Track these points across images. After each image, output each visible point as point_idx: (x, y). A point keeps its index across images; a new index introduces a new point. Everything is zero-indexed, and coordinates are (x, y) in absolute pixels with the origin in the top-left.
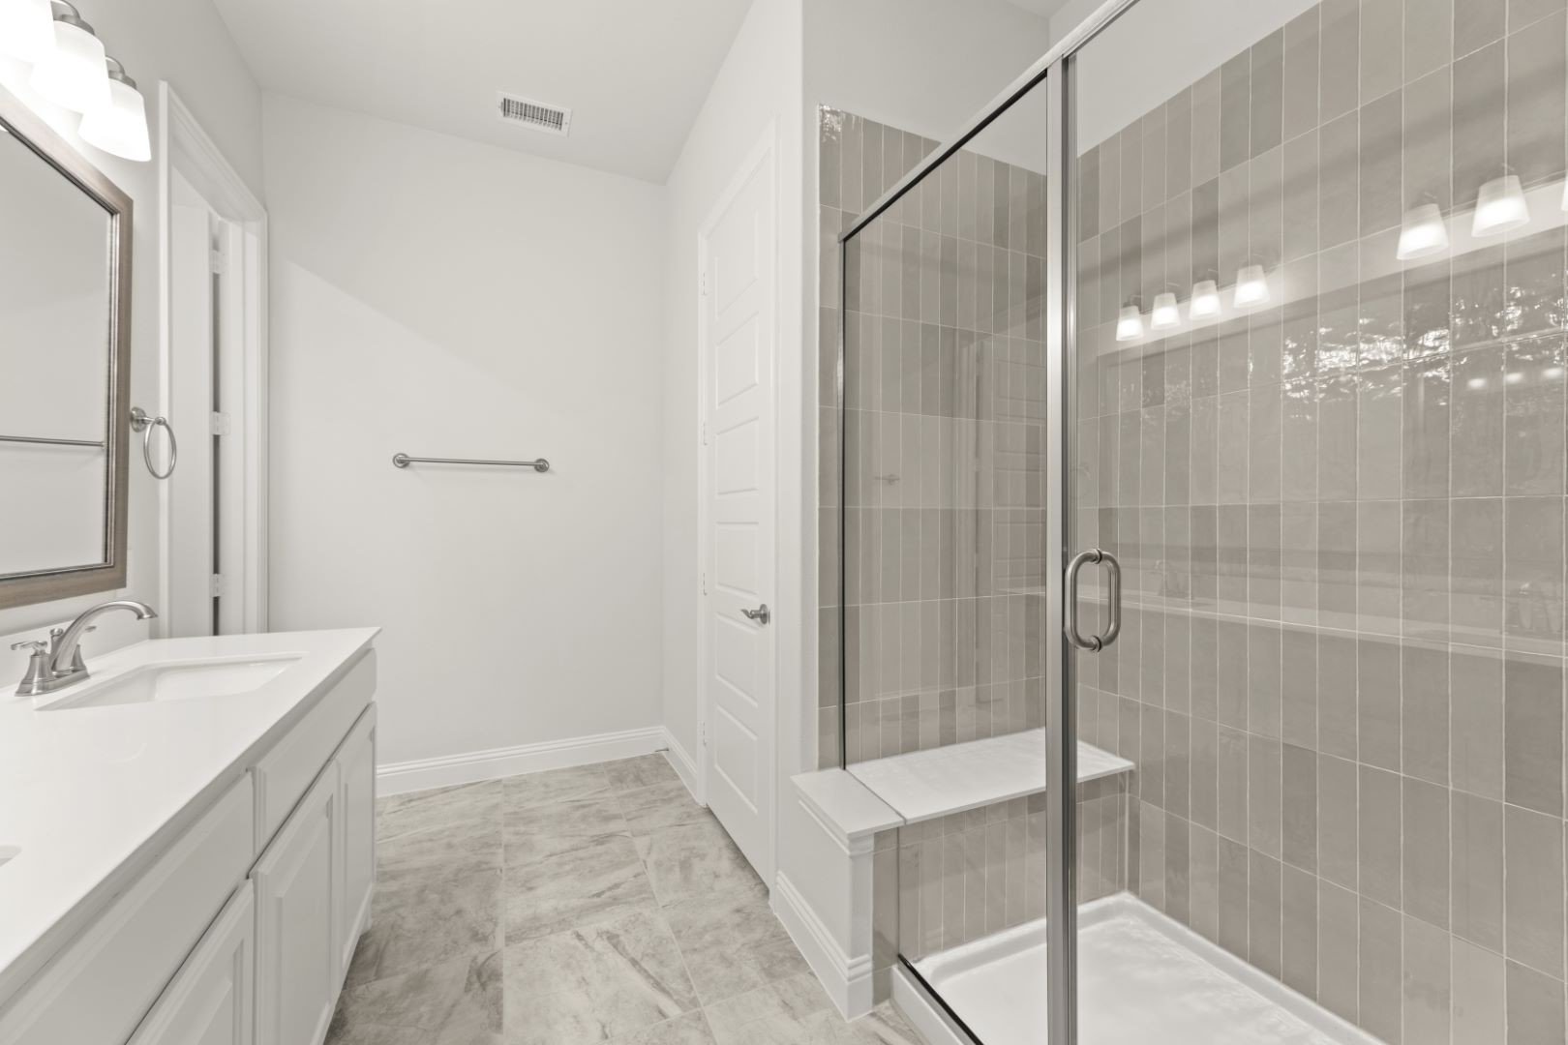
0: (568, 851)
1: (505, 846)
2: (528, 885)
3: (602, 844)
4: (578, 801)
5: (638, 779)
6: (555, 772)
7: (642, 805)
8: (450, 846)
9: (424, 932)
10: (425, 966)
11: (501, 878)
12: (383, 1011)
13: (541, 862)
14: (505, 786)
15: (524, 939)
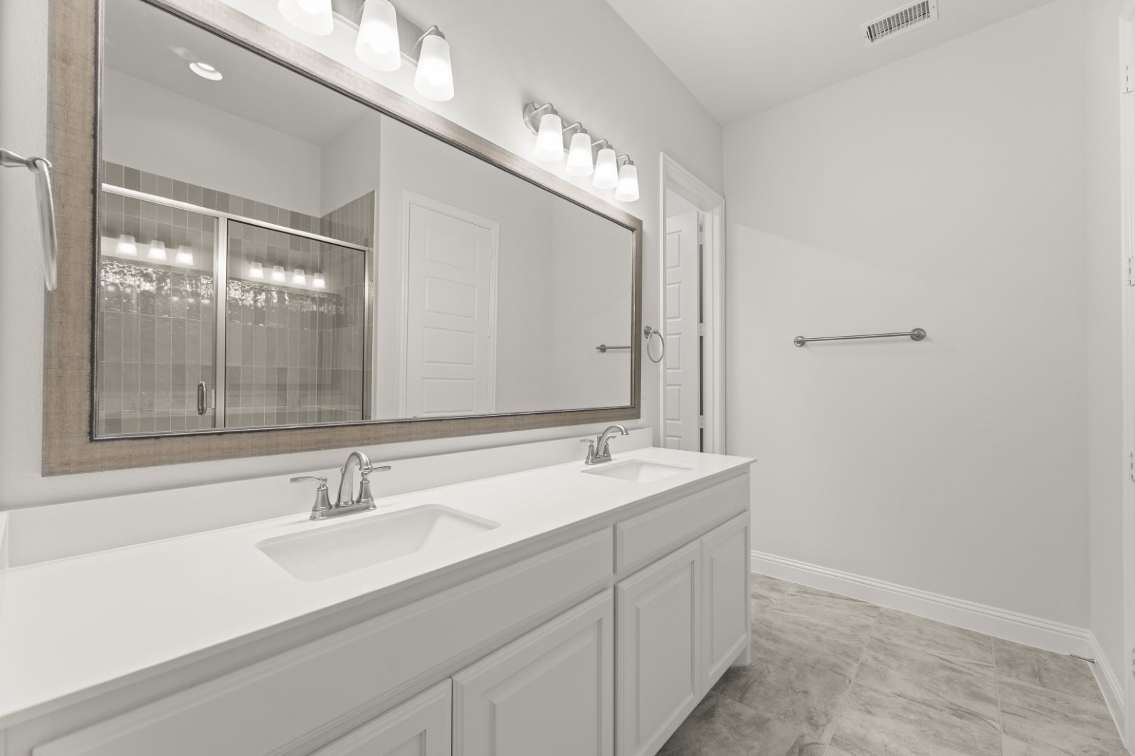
0: (918, 702)
1: (861, 663)
2: (869, 708)
3: (961, 717)
4: (949, 662)
5: (1036, 675)
6: (934, 623)
7: (1030, 705)
8: (818, 639)
9: (778, 691)
10: (769, 715)
11: (847, 688)
12: (735, 725)
13: (888, 696)
14: (881, 614)
15: (847, 750)
